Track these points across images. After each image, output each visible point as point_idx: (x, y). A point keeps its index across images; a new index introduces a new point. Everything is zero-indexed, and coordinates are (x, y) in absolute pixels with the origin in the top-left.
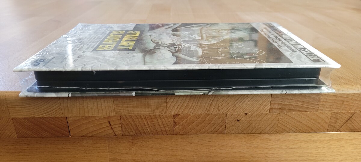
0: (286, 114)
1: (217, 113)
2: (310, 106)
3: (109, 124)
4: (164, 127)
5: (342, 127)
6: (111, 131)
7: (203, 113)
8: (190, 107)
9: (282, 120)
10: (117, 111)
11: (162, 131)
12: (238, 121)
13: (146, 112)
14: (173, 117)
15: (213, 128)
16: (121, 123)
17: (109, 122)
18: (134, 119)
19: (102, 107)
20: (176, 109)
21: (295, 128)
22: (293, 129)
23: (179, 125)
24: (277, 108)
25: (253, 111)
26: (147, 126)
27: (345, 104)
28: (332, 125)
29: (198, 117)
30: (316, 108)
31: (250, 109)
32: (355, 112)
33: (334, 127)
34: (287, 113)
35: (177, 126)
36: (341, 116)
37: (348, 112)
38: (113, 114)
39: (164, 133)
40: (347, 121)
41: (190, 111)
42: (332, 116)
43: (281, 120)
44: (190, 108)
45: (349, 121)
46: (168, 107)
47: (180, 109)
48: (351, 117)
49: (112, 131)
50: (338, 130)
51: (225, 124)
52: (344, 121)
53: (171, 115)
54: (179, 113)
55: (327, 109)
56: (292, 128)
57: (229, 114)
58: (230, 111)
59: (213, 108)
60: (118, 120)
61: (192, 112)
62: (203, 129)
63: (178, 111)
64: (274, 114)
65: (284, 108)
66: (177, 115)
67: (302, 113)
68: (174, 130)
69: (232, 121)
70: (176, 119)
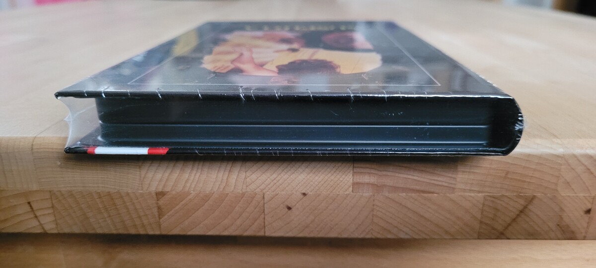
0: (387, 198)
1: (244, 191)
2: (437, 181)
3: (30, 207)
5: (510, 228)
6: (34, 223)
7: (215, 190)
8: (187, 176)
9: (380, 210)
10: (43, 180)
11: (135, 226)
12: (289, 208)
13: (100, 185)
14: (155, 196)
16: (53, 207)
17: (29, 203)
18: (78, 199)
19: (12, 171)
20: (161, 181)
21: (410, 227)
22: (405, 229)
23: (169, 214)
24: (368, 184)
25: (317, 188)
26: (106, 215)
27: (509, 176)
28: (489, 222)
29: (206, 198)
30: (450, 185)
31: (312, 183)
32: (534, 197)
33: (494, 229)
34: (391, 195)
35: (166, 217)
36: (505, 205)
37: (519, 196)
38: (35, 187)
39: (142, 232)
40: (518, 215)
41: (188, 185)
42: (486, 203)
43: (378, 208)
44: (188, 179)
45: (523, 216)
46: (143, 176)
47: (167, 180)
48: (525, 207)
49: (37, 223)
50: (502, 234)
51: (263, 216)
52: (513, 216)
53: (150, 193)
54: (167, 189)
55: (473, 189)
56: (402, 226)
57: (268, 194)
58: (269, 186)
59: (234, 181)
60: (47, 199)
61: (193, 186)
62: (219, 224)
63: (164, 185)
64: (362, 196)
65: (383, 183)
66: (162, 192)
67: (422, 194)
68: (160, 225)
69: (276, 209)
70: (162, 202)
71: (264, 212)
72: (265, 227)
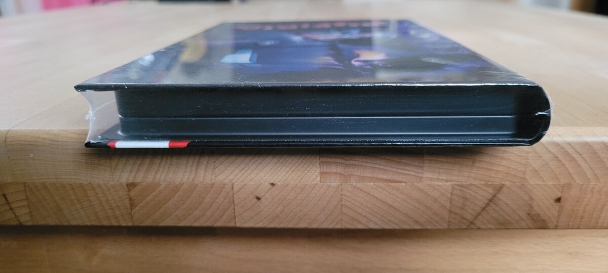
0: (355, 187)
1: (213, 181)
3: (4, 199)
4: (112, 209)
5: (480, 217)
6: (10, 215)
7: (185, 180)
9: (349, 199)
10: (17, 172)
11: (107, 217)
12: (258, 199)
13: (72, 177)
14: (126, 188)
15: (209, 213)
16: (27, 199)
17: (4, 195)
18: (51, 191)
21: (379, 217)
22: (375, 219)
23: (140, 205)
24: (334, 173)
25: (285, 178)
26: (79, 206)
28: (458, 212)
29: (176, 189)
30: (417, 175)
31: (279, 173)
32: (503, 184)
33: (463, 218)
34: (358, 185)
35: (137, 208)
36: (473, 194)
37: (487, 185)
38: (10, 179)
39: (115, 224)
40: (487, 204)
41: (158, 176)
42: (455, 192)
43: (346, 198)
45: (492, 205)
48: (495, 196)
49: (13, 216)
50: (472, 223)
51: (232, 206)
52: (482, 205)
53: (121, 185)
54: (138, 180)
55: (441, 178)
56: (371, 216)
57: (237, 185)
58: (238, 176)
60: (20, 191)
61: (163, 177)
62: (190, 215)
64: (330, 185)
65: (350, 173)
66: (133, 183)
67: (390, 184)
68: (132, 217)
69: (245, 199)
70: (133, 193)
71: (233, 202)
72: (235, 218)
